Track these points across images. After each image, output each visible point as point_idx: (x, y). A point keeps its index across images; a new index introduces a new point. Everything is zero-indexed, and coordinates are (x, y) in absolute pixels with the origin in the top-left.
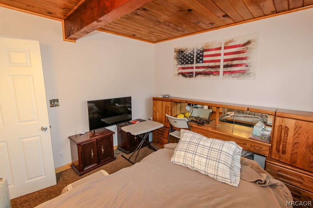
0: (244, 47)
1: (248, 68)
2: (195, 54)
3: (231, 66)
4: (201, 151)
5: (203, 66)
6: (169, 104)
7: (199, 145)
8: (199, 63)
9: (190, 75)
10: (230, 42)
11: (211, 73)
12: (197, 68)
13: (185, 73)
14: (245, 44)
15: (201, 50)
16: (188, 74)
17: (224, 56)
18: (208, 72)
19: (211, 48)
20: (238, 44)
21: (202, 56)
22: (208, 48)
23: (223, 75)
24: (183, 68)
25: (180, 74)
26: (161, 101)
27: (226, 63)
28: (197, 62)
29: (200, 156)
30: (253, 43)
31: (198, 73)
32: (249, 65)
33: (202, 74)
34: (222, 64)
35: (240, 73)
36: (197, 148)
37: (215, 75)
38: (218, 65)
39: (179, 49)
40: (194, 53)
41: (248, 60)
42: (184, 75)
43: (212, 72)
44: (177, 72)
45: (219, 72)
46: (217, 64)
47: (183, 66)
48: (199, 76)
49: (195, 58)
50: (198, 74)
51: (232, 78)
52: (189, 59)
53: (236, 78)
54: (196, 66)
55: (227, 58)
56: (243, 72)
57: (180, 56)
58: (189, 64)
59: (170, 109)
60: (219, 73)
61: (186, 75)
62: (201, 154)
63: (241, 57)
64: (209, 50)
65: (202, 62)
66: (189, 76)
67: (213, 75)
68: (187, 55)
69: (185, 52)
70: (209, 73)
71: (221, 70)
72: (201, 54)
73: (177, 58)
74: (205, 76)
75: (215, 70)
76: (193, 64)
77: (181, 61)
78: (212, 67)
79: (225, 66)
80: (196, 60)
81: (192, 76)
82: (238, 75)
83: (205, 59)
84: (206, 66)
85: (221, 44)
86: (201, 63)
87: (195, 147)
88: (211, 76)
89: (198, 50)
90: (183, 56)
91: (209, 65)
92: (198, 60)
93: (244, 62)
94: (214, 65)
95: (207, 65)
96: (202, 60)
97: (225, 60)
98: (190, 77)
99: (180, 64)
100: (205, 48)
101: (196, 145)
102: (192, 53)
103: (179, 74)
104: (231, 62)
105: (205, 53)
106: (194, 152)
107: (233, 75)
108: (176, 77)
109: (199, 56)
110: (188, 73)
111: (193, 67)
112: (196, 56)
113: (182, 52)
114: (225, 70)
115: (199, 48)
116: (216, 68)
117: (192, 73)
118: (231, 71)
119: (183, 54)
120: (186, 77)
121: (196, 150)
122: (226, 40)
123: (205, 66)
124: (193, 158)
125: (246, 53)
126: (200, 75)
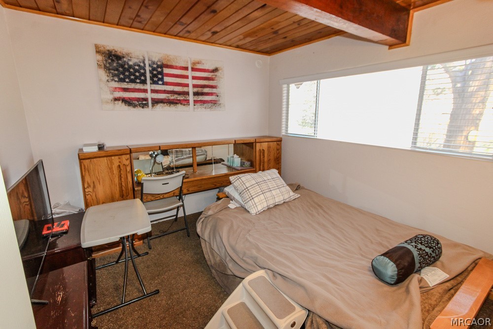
0: (212, 74)
1: (218, 98)
2: (148, 69)
3: (203, 94)
4: (255, 192)
5: (165, 91)
6: (127, 160)
7: (248, 188)
8: (158, 84)
9: (142, 104)
10: (198, 63)
11: (178, 102)
12: (153, 91)
13: (129, 98)
14: (213, 70)
15: (159, 63)
16: (138, 102)
17: (193, 80)
18: (173, 99)
19: (174, 64)
20: (207, 68)
21: (161, 73)
22: (169, 63)
23: (194, 105)
24: (125, 90)
25: (119, 100)
26: (105, 158)
27: (196, 90)
28: (154, 82)
29: (257, 196)
30: (220, 71)
31: (156, 100)
32: (219, 95)
33: (164, 103)
34: (191, 90)
35: (212, 103)
36: (249, 192)
37: (184, 105)
38: (187, 91)
39: (108, 48)
40: (145, 65)
41: (218, 89)
42: (128, 102)
43: (179, 100)
44: (111, 97)
45: (189, 100)
46: (185, 89)
47: (125, 85)
48: (159, 107)
49: (148, 75)
50: (156, 102)
51: (204, 110)
52: (137, 74)
53: (209, 110)
54: (153, 88)
55: (197, 84)
56: (214, 103)
57: (115, 65)
58: (138, 83)
59: (129, 169)
60: (189, 103)
61: (134, 103)
62: (256, 194)
63: (211, 84)
64: (171, 67)
65: (163, 84)
66: (140, 104)
67: (181, 104)
68: (130, 67)
69: (125, 59)
70: (175, 101)
71: (191, 98)
72: (159, 70)
73: (105, 66)
74: (170, 105)
75: (184, 98)
76: (145, 85)
77: (118, 76)
78: (179, 93)
79: (196, 94)
80: (152, 79)
81: (147, 105)
82: (210, 106)
83: (166, 79)
84: (170, 91)
85: (187, 62)
86: (160, 84)
87: (247, 193)
88: (179, 106)
89: (154, 63)
90: (122, 66)
91: (175, 90)
92: (155, 79)
93: (214, 90)
94: (181, 90)
95: (171, 89)
96: (162, 79)
97: (195, 86)
98: (143, 107)
99: (115, 81)
100: (165, 62)
101: (246, 191)
102: (142, 64)
103: (116, 99)
104: (201, 89)
105: (166, 71)
106: (250, 198)
107: (205, 105)
108: (111, 106)
109: (155, 72)
110: (138, 99)
111: (147, 90)
112: (151, 72)
113: (118, 57)
114: (195, 99)
115: (155, 59)
116: (184, 94)
117: (146, 100)
118: (202, 101)
119: (120, 62)
120: (135, 106)
121: (250, 194)
122: (193, 59)
123: (168, 91)
124: (254, 203)
125: (215, 81)
126: (162, 104)
